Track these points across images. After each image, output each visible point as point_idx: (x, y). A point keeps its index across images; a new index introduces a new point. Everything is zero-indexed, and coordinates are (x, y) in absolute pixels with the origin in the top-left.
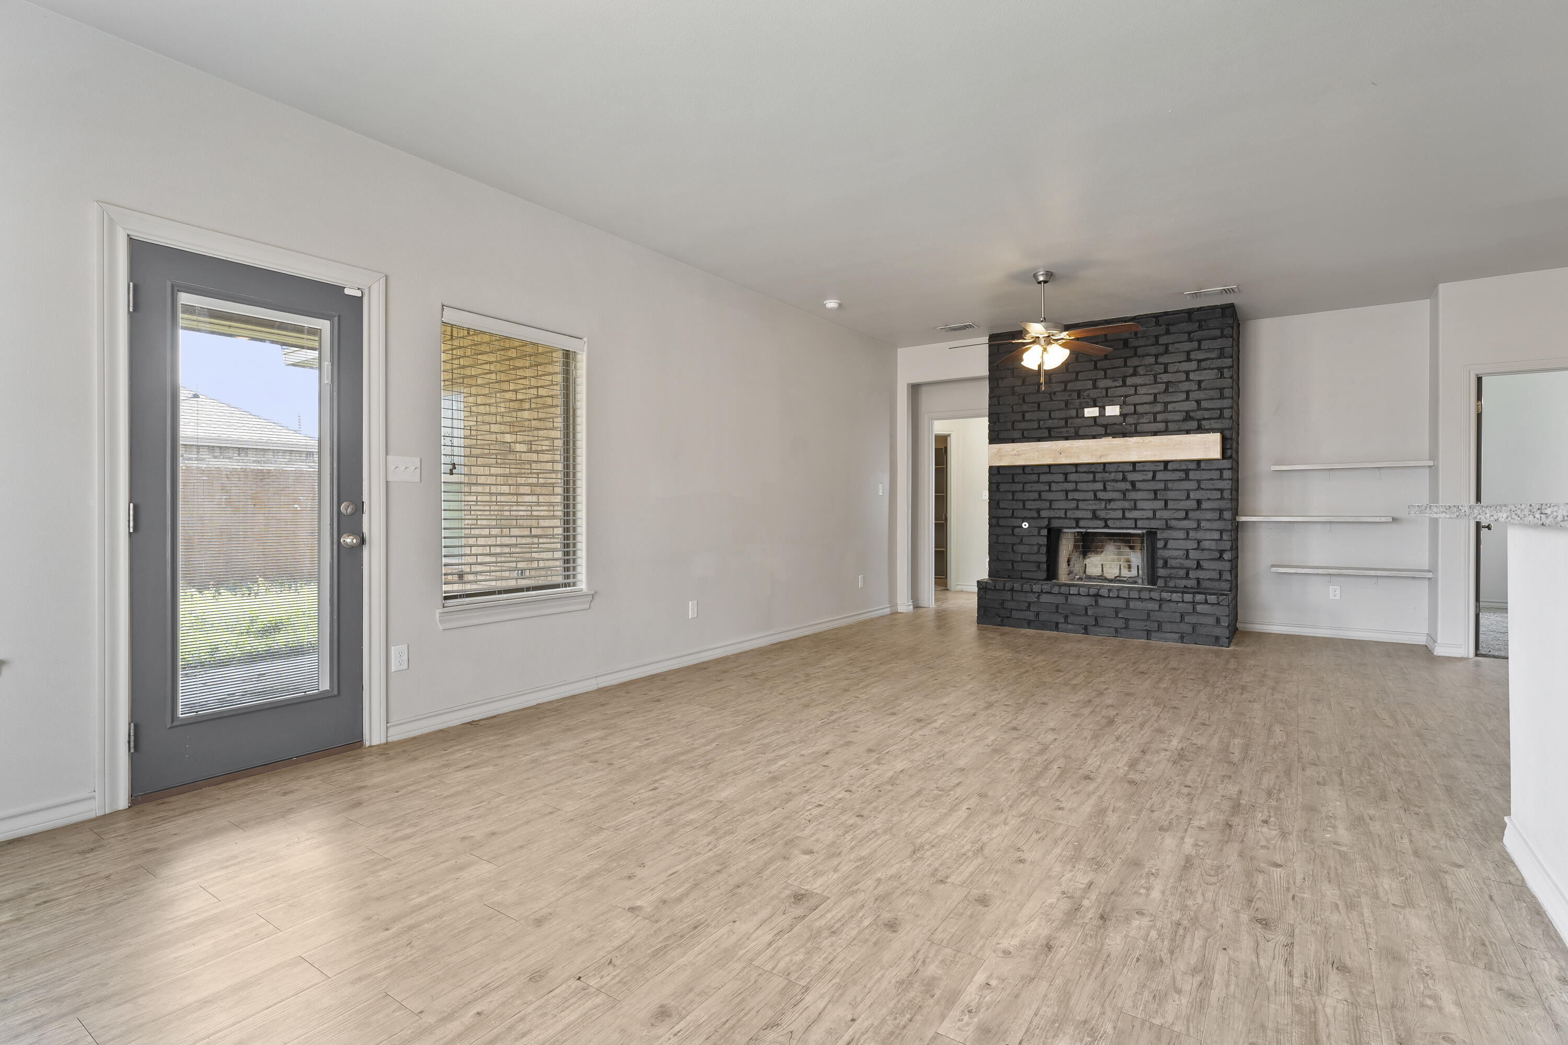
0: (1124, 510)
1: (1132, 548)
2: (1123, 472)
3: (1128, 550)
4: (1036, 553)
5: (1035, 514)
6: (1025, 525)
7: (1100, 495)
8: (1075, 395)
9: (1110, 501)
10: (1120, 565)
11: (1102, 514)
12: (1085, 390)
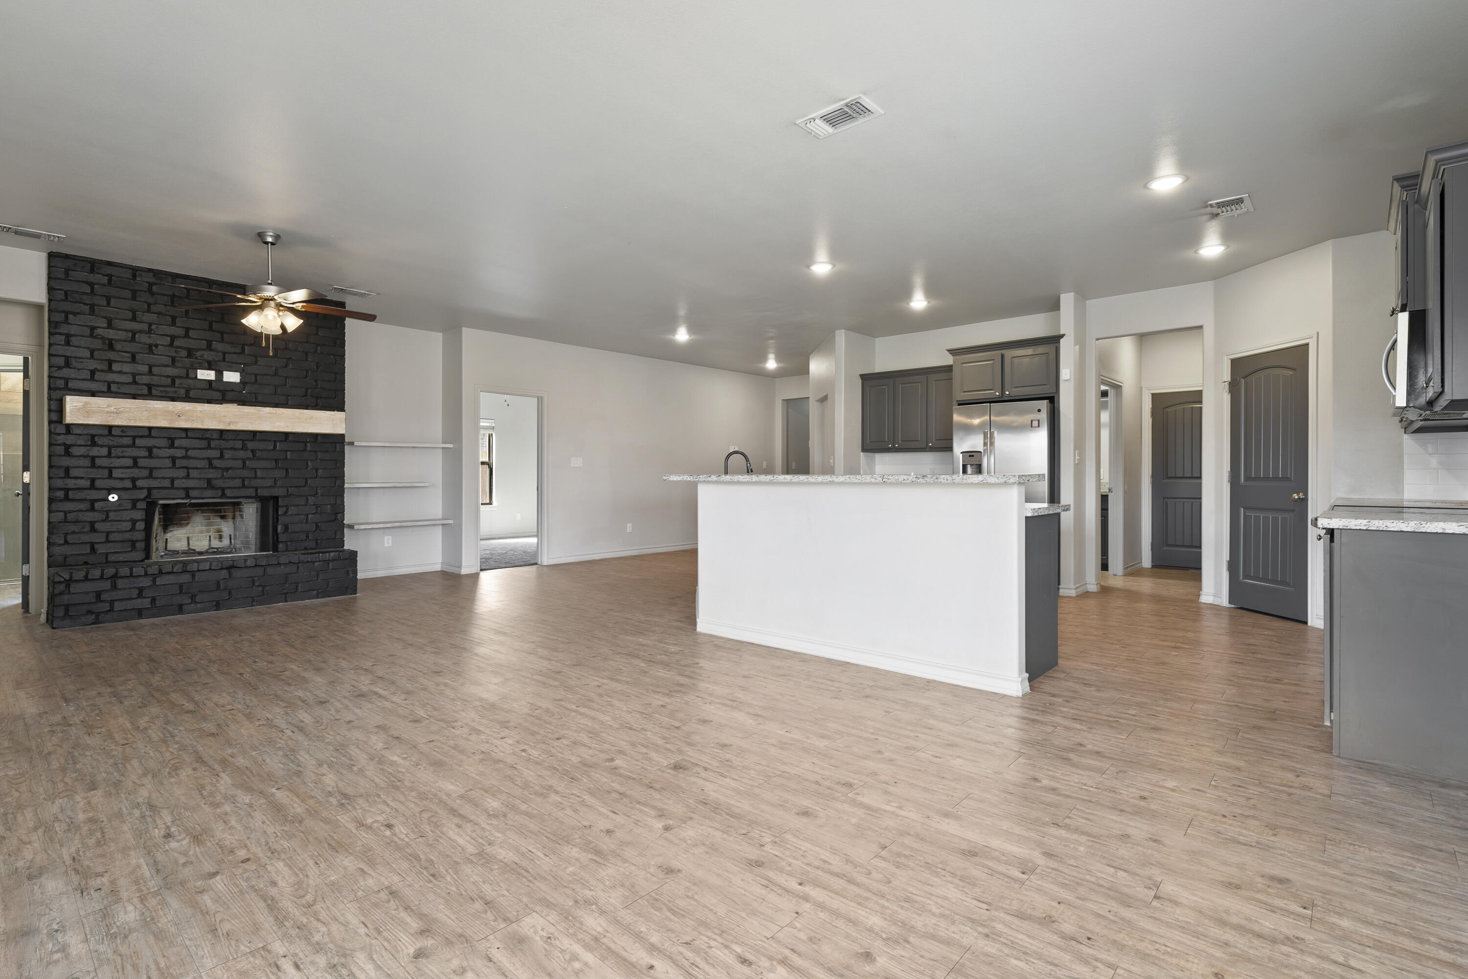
0: (243, 479)
1: (223, 517)
2: (243, 441)
3: (219, 520)
4: (130, 530)
5: (128, 484)
6: (113, 498)
7: (216, 463)
8: (184, 353)
9: (227, 469)
10: (210, 537)
11: (219, 483)
12: (198, 350)
